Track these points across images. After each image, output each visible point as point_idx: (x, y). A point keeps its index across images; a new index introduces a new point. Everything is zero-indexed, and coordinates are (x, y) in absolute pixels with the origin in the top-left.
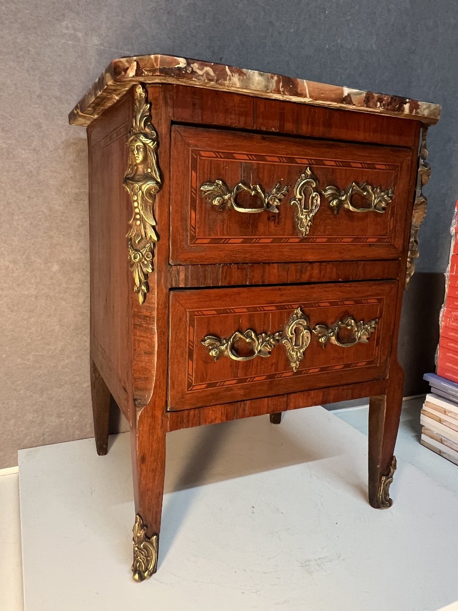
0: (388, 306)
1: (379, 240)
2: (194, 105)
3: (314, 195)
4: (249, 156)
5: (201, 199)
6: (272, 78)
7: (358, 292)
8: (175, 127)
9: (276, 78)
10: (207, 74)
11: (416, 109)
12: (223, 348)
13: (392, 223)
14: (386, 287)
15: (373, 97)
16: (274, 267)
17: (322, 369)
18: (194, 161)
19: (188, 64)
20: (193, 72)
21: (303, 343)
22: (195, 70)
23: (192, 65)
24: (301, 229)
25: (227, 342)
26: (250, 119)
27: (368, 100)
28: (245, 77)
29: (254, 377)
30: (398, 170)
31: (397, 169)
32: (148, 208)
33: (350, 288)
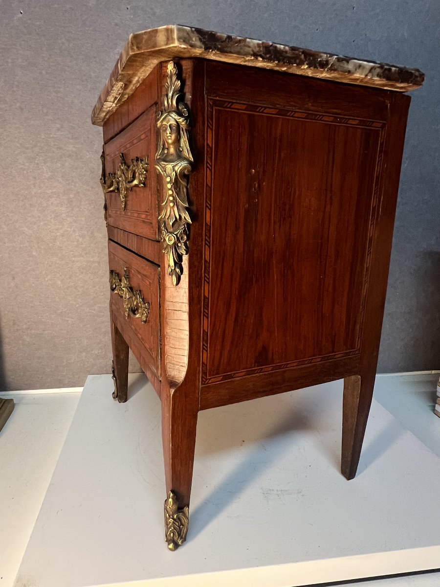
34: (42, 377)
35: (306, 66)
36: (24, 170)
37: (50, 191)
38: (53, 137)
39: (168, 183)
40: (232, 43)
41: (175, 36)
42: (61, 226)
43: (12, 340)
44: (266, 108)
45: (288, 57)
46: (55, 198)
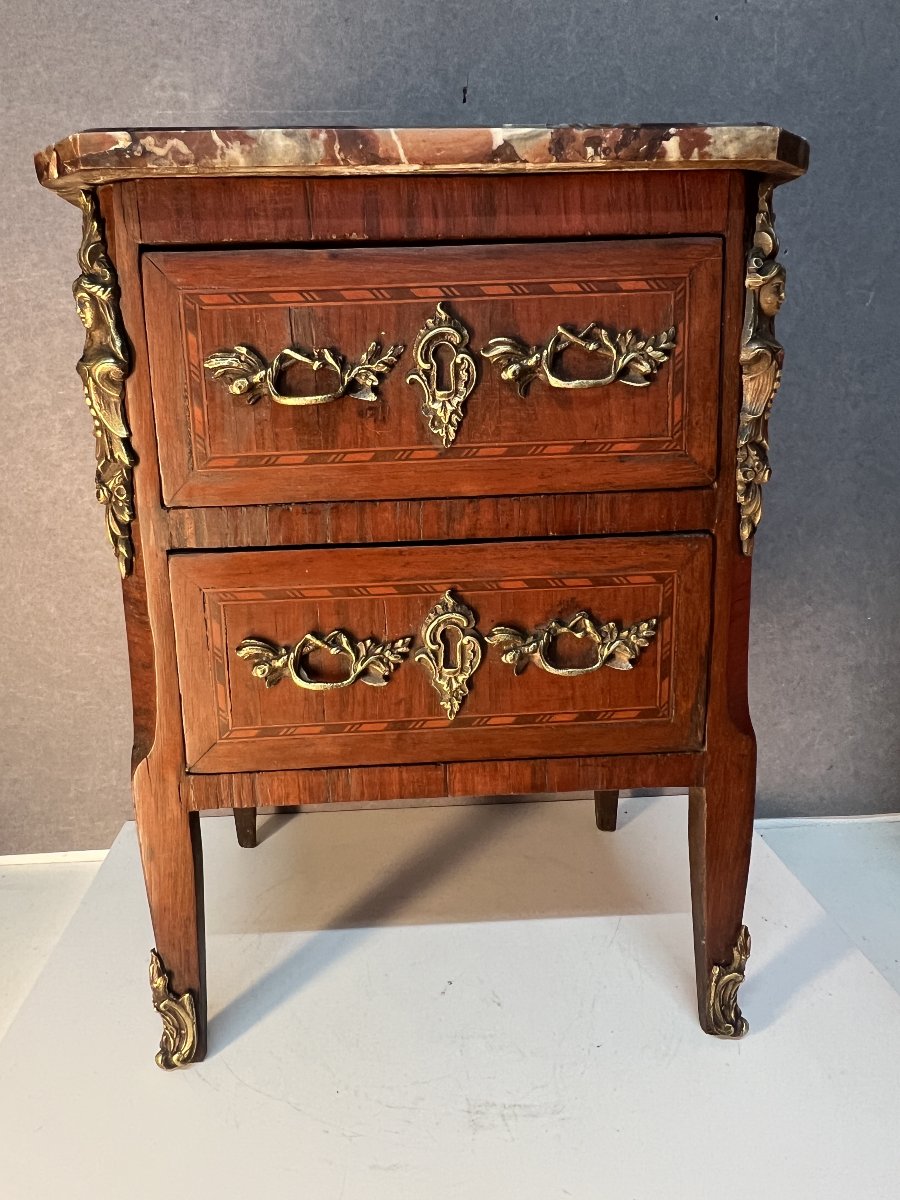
0: (688, 591)
1: (647, 447)
2: (179, 212)
3: (458, 361)
4: (305, 294)
5: (210, 384)
6: (315, 136)
7: (599, 561)
8: (147, 256)
9: (323, 135)
10: (175, 152)
11: (701, 147)
12: (278, 664)
13: (677, 407)
14: (680, 550)
15: (574, 139)
16: (385, 510)
17: (520, 720)
18: (191, 315)
19: (135, 140)
20: (145, 153)
21: (463, 662)
22: (148, 148)
23: (142, 141)
24: (435, 432)
25: (288, 653)
26: (299, 222)
27: (558, 147)
28: (254, 146)
29: (361, 724)
30: (684, 288)
31: (683, 285)
32: (113, 407)
33: (577, 552)
34: (22, 826)
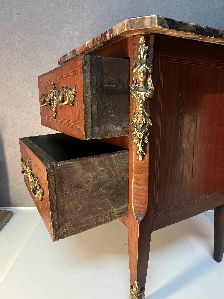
27: (93, 43)
34: (28, 201)
35: (213, 37)
36: (19, 93)
37: (32, 103)
38: (33, 76)
39: (141, 103)
40: (182, 25)
41: (156, 21)
42: (37, 122)
43: (13, 180)
44: (186, 60)
45: (206, 32)
46: (34, 107)
